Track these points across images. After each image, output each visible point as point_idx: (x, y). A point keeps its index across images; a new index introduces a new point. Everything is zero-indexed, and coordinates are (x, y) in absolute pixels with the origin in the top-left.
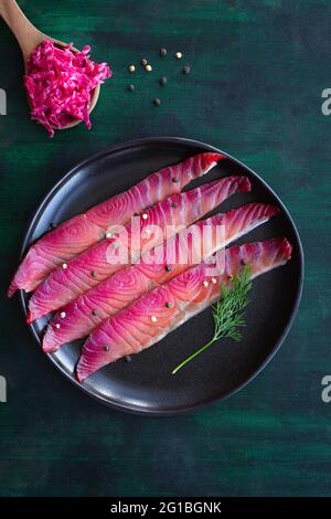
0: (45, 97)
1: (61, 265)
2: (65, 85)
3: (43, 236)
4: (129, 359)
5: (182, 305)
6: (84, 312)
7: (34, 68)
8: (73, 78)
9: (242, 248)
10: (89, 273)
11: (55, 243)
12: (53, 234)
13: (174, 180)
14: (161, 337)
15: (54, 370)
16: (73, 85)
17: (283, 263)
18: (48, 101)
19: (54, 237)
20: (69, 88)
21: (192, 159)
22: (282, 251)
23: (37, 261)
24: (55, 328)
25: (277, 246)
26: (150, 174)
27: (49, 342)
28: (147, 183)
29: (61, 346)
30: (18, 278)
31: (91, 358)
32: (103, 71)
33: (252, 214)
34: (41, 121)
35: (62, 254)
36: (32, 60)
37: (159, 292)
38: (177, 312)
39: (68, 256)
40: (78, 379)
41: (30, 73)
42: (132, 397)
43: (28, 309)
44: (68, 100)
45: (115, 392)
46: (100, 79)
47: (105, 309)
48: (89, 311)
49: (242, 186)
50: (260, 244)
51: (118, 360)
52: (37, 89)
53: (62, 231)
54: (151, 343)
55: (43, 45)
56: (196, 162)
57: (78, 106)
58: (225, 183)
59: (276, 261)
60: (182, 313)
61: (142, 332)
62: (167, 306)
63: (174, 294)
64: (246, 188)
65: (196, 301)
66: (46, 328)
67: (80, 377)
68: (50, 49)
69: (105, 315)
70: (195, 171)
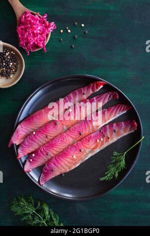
0: (26, 37)
1: (32, 132)
2: (35, 32)
3: (24, 119)
4: (63, 175)
5: (88, 151)
6: (43, 154)
7: (21, 23)
8: (39, 28)
9: (114, 124)
10: (45, 136)
11: (29, 122)
12: (29, 118)
13: (83, 94)
14: (77, 165)
15: (29, 180)
16: (39, 32)
17: (133, 131)
18: (27, 39)
19: (29, 119)
20: (37, 33)
21: (92, 84)
22: (133, 126)
23: (22, 131)
24: (30, 161)
25: (130, 123)
26: (73, 91)
27: (27, 167)
28: (71, 95)
29: (33, 169)
30: (13, 139)
31: (46, 174)
32: (52, 26)
33: (119, 109)
34: (23, 47)
35: (33, 128)
36: (20, 20)
37: (77, 145)
38: (85, 154)
39: (36, 128)
40: (40, 185)
41: (19, 26)
42: (65, 193)
43: (17, 153)
44: (36, 38)
45: (57, 190)
46: (51, 29)
47: (52, 152)
48: (45, 153)
49: (114, 96)
50: (123, 123)
51: (59, 175)
52: (22, 33)
53: (33, 118)
54: (73, 168)
55: (25, 13)
56: (93, 86)
57: (41, 41)
58: (107, 95)
59: (129, 131)
60: (88, 154)
61: (69, 163)
62: (80, 151)
63: (84, 146)
64: (116, 97)
65: (93, 149)
66: (25, 161)
67: (41, 183)
68: (28, 15)
69: (52, 155)
70: (93, 90)
